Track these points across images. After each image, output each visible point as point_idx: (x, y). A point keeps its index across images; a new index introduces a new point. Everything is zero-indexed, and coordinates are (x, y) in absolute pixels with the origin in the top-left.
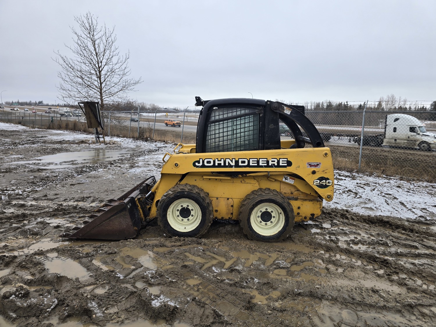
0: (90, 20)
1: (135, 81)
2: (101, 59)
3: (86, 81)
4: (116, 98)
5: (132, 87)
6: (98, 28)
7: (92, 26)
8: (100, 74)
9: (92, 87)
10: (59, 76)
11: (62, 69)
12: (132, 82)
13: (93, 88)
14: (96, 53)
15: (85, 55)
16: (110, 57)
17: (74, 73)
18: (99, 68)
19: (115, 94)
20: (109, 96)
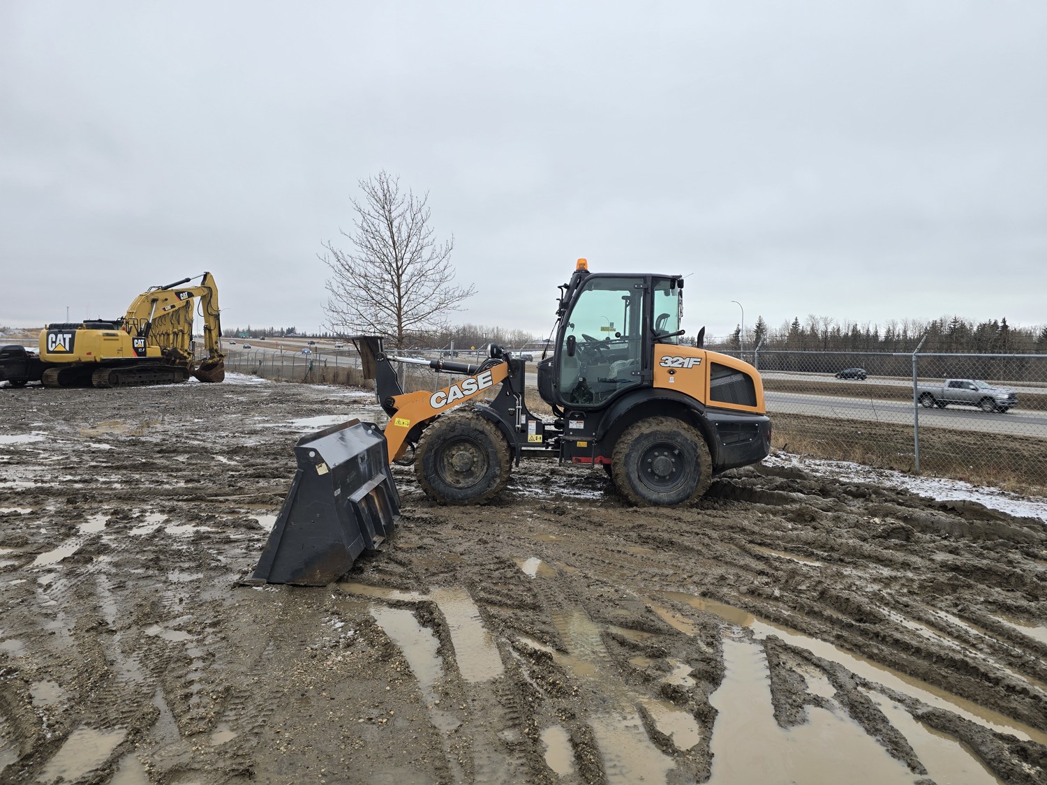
0: (385, 184)
1: (462, 292)
2: (403, 252)
3: (373, 295)
4: (425, 324)
5: (456, 304)
6: (399, 197)
7: (388, 196)
8: (398, 280)
9: (383, 304)
10: (328, 287)
11: (334, 274)
12: (456, 294)
13: (385, 307)
14: (394, 243)
15: (375, 247)
16: (419, 248)
17: (353, 281)
18: (398, 269)
19: (424, 316)
20: (413, 321)
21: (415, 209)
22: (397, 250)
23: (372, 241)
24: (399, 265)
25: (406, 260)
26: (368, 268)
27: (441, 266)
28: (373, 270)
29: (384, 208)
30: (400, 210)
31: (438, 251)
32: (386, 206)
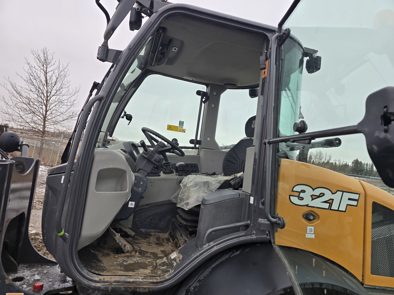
2: (51, 89)
6: (53, 62)
8: (47, 102)
9: (36, 113)
11: (8, 94)
14: (47, 84)
17: (20, 99)
18: (47, 97)
19: (58, 122)
20: (52, 124)
21: (61, 69)
22: (48, 87)
23: (34, 81)
24: (48, 94)
25: (52, 94)
26: (30, 94)
27: (72, 99)
28: (34, 96)
29: (43, 65)
30: (52, 68)
31: (71, 91)
32: (45, 65)
